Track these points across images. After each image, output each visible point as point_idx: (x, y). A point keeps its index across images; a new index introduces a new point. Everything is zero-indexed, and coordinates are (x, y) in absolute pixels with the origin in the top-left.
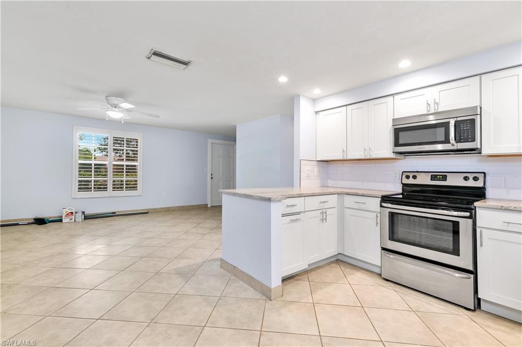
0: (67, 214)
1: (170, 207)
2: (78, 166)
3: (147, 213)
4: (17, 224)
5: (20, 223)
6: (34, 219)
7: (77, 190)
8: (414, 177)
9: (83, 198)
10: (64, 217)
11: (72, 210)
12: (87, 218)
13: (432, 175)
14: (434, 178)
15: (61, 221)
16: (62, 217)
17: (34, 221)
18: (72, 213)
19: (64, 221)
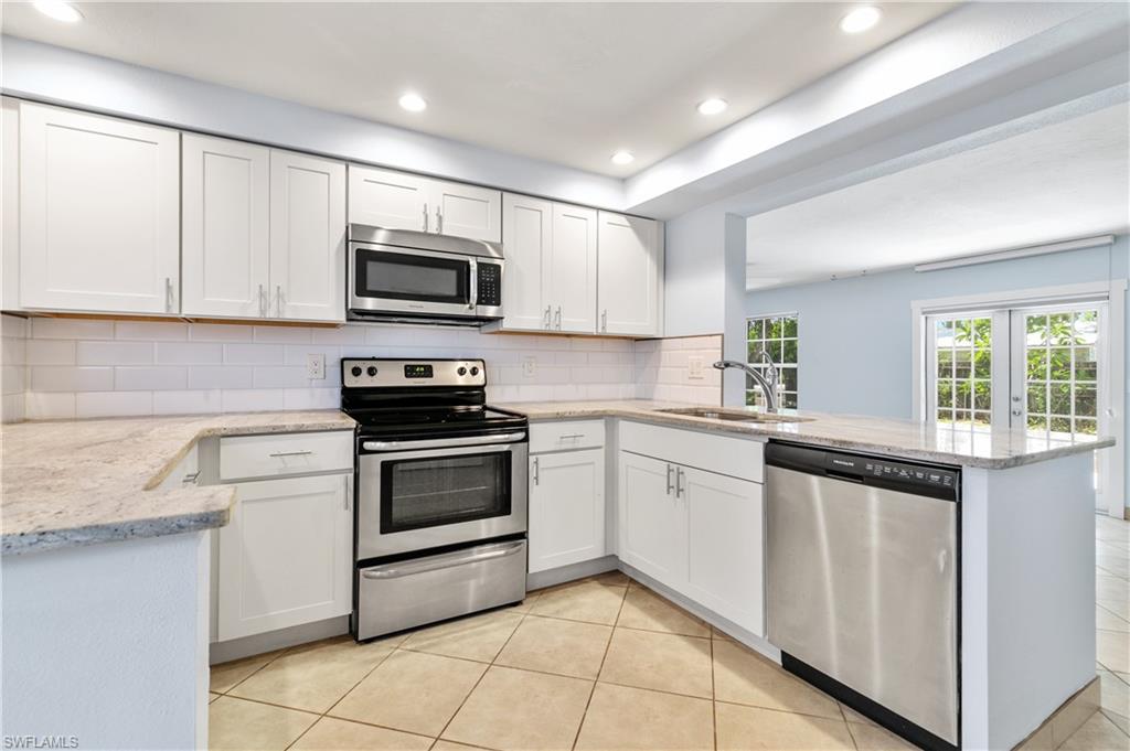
8: (372, 372)
13: (406, 367)
14: (410, 371)
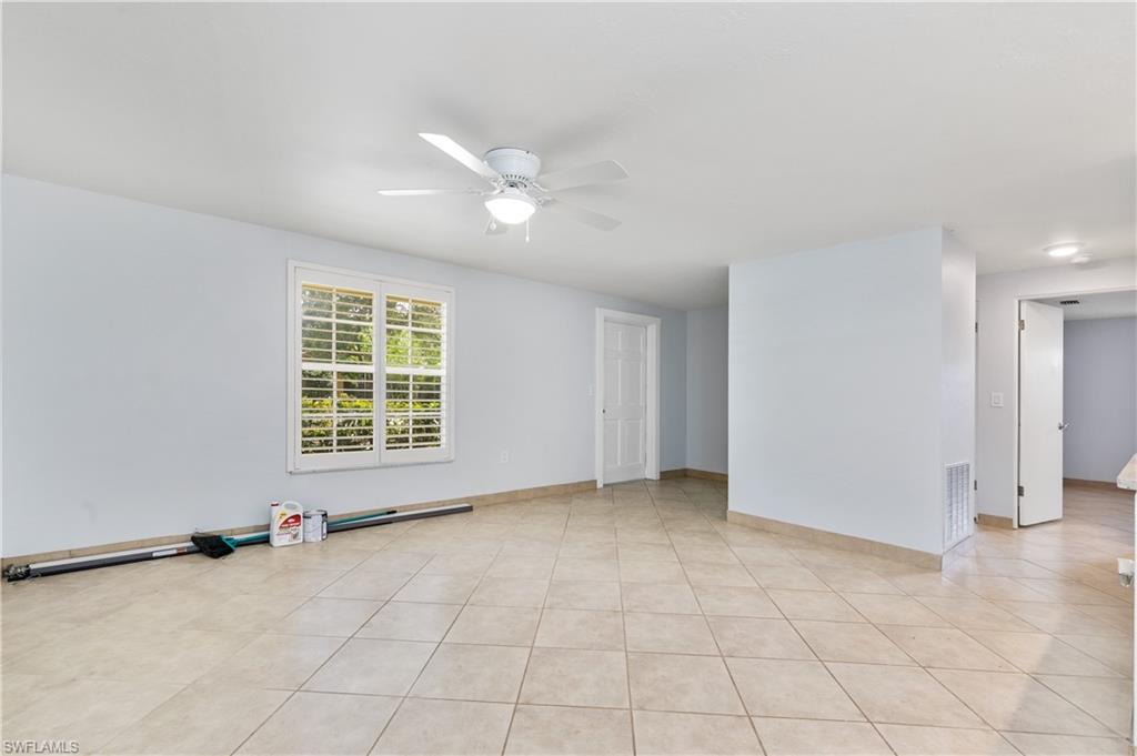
0: (286, 522)
1: (516, 492)
2: (300, 379)
3: (470, 509)
4: (149, 558)
5: (156, 550)
6: (194, 539)
7: (300, 448)
9: (314, 472)
10: (275, 530)
11: (294, 507)
12: (335, 528)
15: (266, 540)
16: (268, 527)
17: (191, 544)
18: (297, 518)
19: (276, 541)
